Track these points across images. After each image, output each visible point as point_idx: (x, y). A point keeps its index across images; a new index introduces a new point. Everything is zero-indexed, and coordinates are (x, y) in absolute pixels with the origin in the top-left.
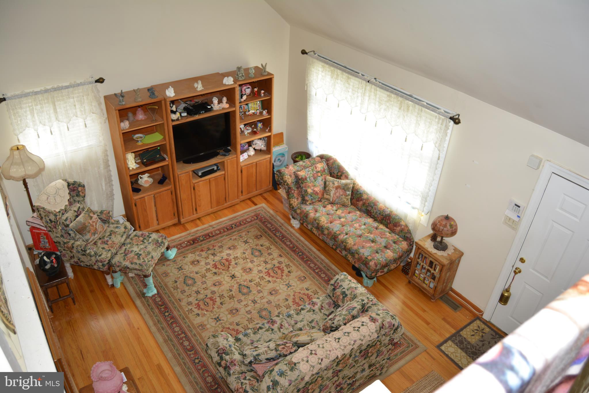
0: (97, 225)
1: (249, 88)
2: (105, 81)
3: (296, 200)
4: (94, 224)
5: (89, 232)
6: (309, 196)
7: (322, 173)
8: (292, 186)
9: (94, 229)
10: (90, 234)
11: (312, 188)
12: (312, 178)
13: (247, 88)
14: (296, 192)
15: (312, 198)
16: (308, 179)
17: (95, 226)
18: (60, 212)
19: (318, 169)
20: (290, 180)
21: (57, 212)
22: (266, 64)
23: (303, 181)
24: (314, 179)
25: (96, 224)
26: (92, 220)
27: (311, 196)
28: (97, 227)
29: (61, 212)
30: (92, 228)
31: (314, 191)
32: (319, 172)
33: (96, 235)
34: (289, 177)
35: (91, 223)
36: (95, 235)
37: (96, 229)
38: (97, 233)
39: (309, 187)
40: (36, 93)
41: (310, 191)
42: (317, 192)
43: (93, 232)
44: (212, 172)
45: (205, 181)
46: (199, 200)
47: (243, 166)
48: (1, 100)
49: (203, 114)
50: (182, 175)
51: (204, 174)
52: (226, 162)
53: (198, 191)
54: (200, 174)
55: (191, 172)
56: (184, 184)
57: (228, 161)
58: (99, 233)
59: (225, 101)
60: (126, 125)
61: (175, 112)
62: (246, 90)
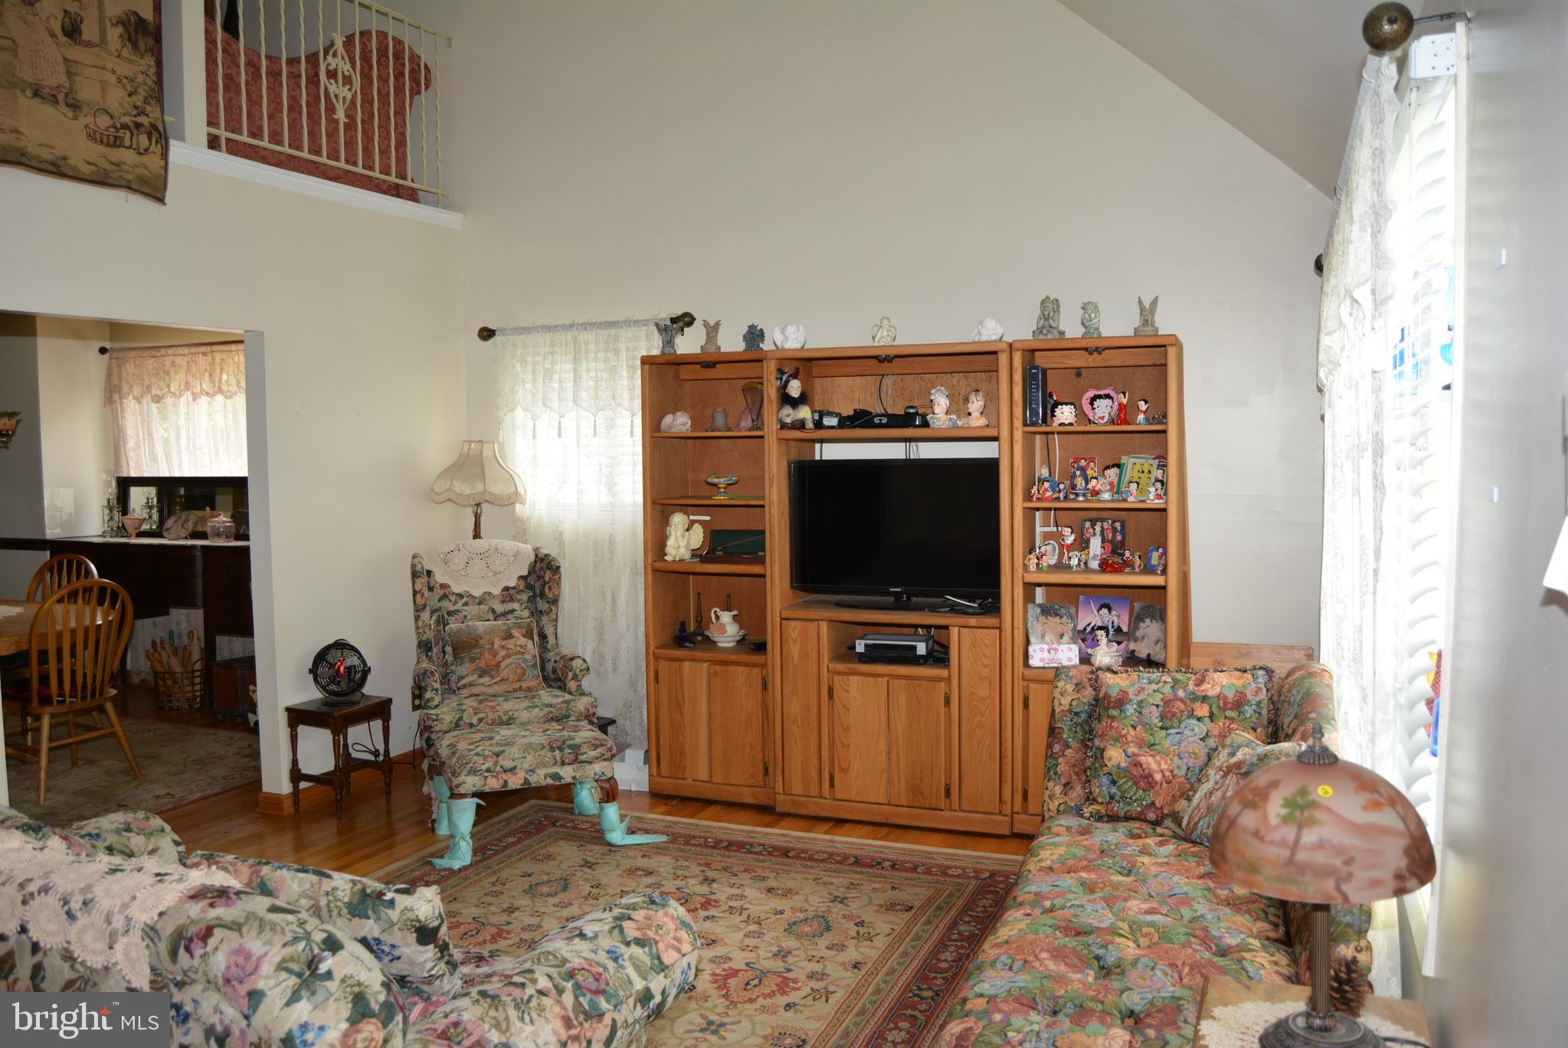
0: (509, 661)
1: (1108, 396)
2: (693, 322)
3: (1058, 789)
4: (503, 653)
5: (473, 660)
6: (1105, 780)
7: (1223, 709)
8: (1064, 725)
9: (492, 663)
10: (473, 666)
11: (1132, 749)
12: (1154, 716)
13: (1100, 397)
14: (1068, 752)
15: (1114, 790)
16: (1130, 709)
17: (499, 658)
18: (461, 596)
19: (1205, 686)
20: (1066, 701)
21: (453, 594)
22: (1156, 299)
23: (1107, 709)
24: (1162, 717)
25: (508, 656)
26: (504, 643)
27: (1114, 782)
28: (503, 665)
29: (465, 599)
30: (488, 656)
31: (1138, 764)
32: (1204, 699)
33: (486, 680)
34: (1070, 688)
35: (496, 646)
36: (480, 676)
37: (498, 665)
38: (492, 677)
39: (1119, 739)
40: (550, 329)
41: (1115, 756)
42: (1148, 777)
43: (483, 665)
44: (906, 656)
45: (871, 680)
46: (843, 744)
47: (1033, 681)
48: (487, 334)
49: (881, 426)
50: (793, 624)
51: (875, 655)
52: (954, 631)
53: (844, 706)
54: (860, 648)
55: (824, 626)
56: (796, 660)
57: (965, 631)
58: (498, 679)
59: (976, 404)
60: (679, 422)
61: (794, 403)
62: (1096, 403)
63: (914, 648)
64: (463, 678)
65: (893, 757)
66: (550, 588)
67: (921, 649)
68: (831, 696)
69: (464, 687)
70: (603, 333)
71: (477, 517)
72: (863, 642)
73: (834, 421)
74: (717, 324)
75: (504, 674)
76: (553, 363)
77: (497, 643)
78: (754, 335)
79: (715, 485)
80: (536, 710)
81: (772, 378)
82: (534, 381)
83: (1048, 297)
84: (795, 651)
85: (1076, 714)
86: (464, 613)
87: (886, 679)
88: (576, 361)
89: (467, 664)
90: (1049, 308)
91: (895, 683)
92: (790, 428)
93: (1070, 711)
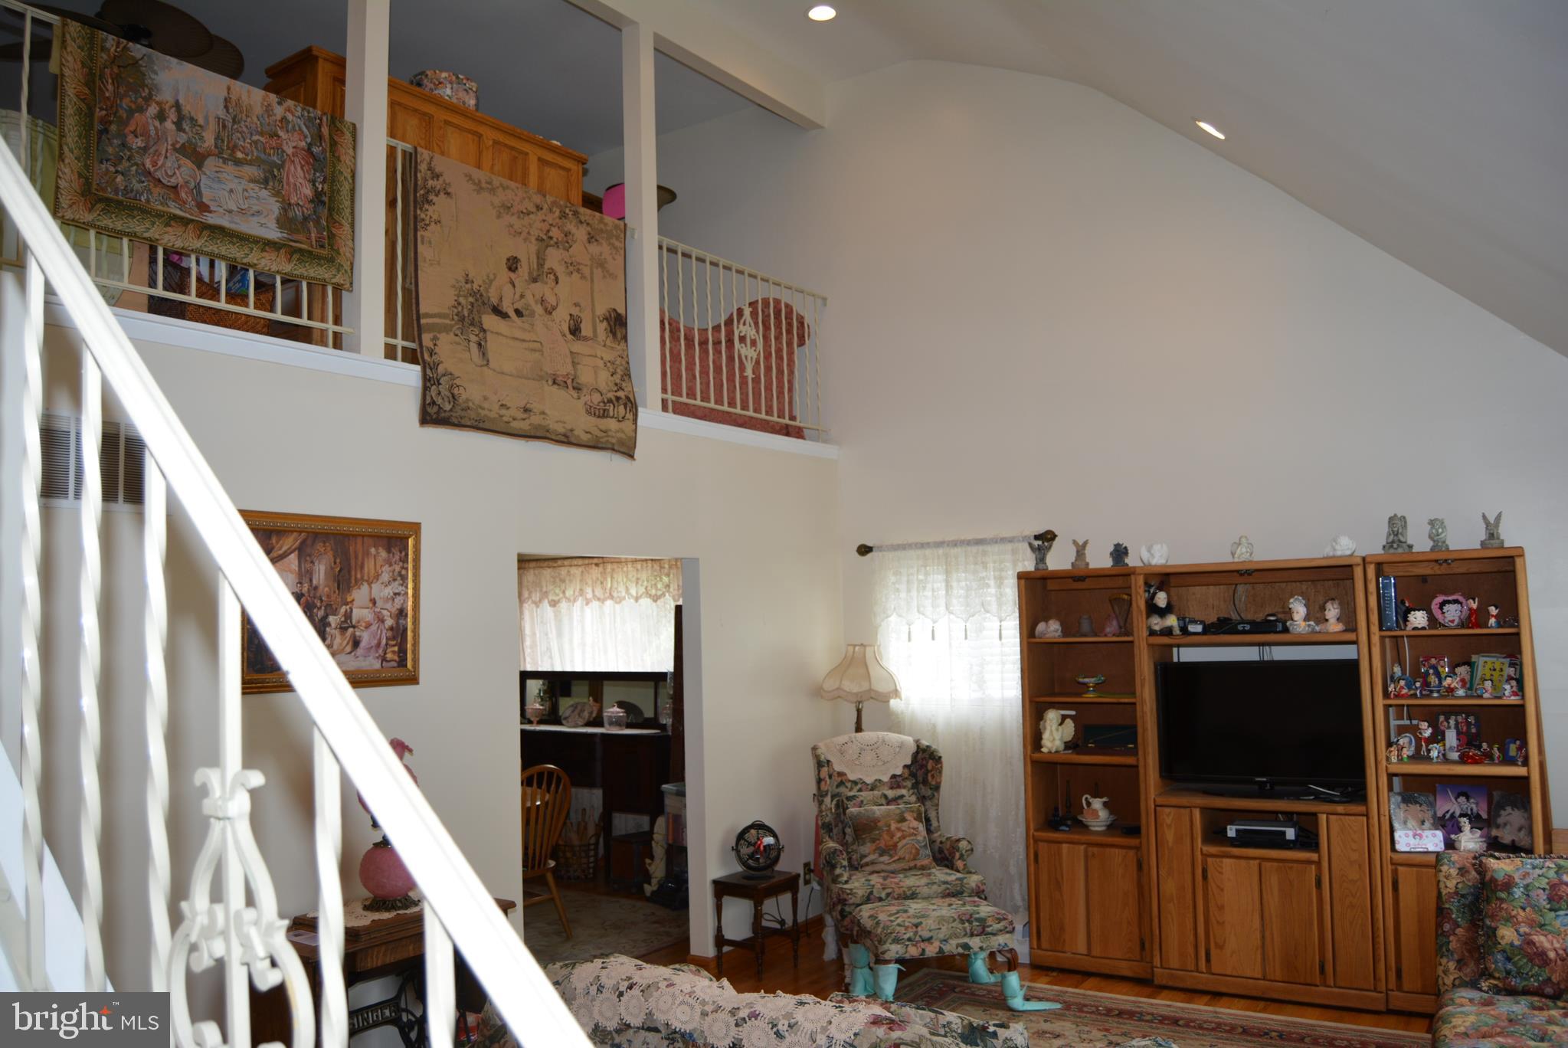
0: (904, 842)
1: (1456, 602)
2: (1057, 539)
3: (1452, 965)
4: (899, 834)
5: (873, 841)
6: (1499, 957)
9: (891, 843)
10: (874, 846)
11: (1524, 929)
12: (1541, 899)
13: (1449, 602)
15: (1509, 966)
16: (1518, 892)
17: (896, 839)
18: (855, 783)
21: (850, 781)
22: (1500, 515)
23: (1494, 892)
24: (1550, 899)
25: (903, 837)
26: (899, 825)
27: (1509, 959)
28: (900, 845)
29: (859, 786)
30: (886, 837)
31: (1532, 943)
33: (885, 858)
34: (1454, 872)
35: (892, 828)
36: (881, 855)
37: (895, 846)
38: (891, 856)
39: (1510, 919)
40: (923, 546)
41: (1507, 935)
42: (1542, 955)
43: (882, 845)
44: (1277, 841)
45: (1243, 862)
46: (1218, 922)
47: (1402, 865)
48: (864, 550)
49: (1244, 632)
50: (1167, 810)
51: (1245, 840)
52: (1323, 818)
53: (1218, 887)
54: (1231, 832)
55: (1197, 813)
56: (1170, 844)
57: (1332, 817)
58: (896, 858)
59: (1332, 612)
60: (1051, 629)
61: (1163, 613)
62: (1445, 608)
63: (1284, 833)
64: (866, 856)
65: (1267, 934)
66: (933, 776)
67: (1290, 834)
68: (1205, 877)
69: (867, 864)
70: (974, 549)
71: (859, 711)
72: (1234, 828)
73: (1199, 628)
74: (1086, 543)
75: (901, 853)
76: (926, 574)
77: (893, 826)
78: (1119, 553)
79: (1085, 684)
80: (935, 887)
81: (1141, 591)
82: (909, 591)
83: (1395, 515)
84: (1170, 836)
85: (1463, 896)
86: (861, 798)
87: (1257, 862)
88: (948, 573)
89: (869, 844)
90: (1397, 526)
91: (1267, 865)
92: (1158, 635)
93: (1456, 893)
